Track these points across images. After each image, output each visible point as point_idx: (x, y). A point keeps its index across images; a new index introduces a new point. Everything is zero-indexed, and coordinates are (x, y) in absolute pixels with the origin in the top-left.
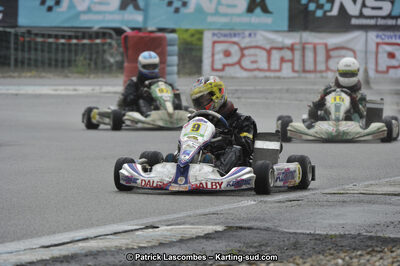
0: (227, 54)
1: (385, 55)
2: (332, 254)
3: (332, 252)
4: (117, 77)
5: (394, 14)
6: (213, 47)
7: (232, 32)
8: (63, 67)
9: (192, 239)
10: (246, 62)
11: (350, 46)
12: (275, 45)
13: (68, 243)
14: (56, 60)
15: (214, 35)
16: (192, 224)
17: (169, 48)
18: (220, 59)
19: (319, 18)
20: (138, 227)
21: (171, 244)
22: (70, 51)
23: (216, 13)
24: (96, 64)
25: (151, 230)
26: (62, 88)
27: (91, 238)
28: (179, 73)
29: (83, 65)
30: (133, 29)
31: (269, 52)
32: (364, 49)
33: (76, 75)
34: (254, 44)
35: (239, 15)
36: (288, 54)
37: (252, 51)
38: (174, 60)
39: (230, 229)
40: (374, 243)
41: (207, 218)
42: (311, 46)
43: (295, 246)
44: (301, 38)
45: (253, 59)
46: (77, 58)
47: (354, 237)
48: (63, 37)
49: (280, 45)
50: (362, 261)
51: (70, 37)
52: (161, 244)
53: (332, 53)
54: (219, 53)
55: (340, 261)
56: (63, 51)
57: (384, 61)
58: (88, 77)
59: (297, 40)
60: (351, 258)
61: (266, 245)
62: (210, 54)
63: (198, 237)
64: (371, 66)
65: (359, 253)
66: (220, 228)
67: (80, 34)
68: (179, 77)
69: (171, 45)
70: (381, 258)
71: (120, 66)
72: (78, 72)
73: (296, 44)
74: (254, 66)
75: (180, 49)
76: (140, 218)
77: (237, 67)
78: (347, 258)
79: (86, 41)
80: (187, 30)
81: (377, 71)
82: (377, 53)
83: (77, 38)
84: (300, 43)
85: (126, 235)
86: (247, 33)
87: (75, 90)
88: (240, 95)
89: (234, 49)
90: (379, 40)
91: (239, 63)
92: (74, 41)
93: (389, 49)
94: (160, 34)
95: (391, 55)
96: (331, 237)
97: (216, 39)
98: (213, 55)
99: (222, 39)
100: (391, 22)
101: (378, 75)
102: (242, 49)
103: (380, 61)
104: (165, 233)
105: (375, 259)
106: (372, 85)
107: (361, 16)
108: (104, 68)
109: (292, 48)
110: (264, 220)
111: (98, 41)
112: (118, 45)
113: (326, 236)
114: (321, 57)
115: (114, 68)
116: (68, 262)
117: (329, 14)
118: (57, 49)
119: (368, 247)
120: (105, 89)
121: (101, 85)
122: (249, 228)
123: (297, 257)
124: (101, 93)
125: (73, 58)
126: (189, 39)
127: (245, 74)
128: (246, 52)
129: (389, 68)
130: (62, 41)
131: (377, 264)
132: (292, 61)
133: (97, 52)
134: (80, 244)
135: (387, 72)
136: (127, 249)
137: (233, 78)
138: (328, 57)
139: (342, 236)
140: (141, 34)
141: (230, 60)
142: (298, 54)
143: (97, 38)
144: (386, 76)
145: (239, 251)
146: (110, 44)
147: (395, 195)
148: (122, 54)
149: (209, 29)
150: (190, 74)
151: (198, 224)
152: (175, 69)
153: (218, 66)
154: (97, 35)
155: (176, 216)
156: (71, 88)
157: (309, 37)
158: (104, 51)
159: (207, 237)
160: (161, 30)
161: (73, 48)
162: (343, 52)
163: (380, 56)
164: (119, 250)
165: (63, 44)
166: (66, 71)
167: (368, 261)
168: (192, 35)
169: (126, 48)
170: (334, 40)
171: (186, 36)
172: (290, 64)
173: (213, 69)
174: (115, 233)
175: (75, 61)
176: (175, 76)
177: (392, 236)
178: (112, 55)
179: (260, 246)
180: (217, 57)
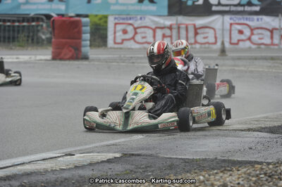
0: (125, 32)
1: (237, 32)
2: (196, 173)
3: (196, 171)
4: (47, 49)
5: (242, 3)
6: (115, 27)
7: (129, 17)
8: (9, 42)
9: (98, 163)
10: (138, 38)
11: (212, 26)
12: (159, 26)
13: (10, 166)
14: (4, 38)
15: (115, 18)
16: (99, 153)
17: (84, 28)
18: (120, 36)
19: (189, 6)
20: (60, 155)
21: (83, 167)
22: (14, 31)
23: (117, 3)
24: (33, 40)
25: (69, 157)
26: (8, 57)
27: (27, 163)
28: (91, 46)
29: (23, 40)
30: (58, 15)
31: (154, 31)
32: (221, 28)
33: (18, 48)
34: (143, 25)
35: (132, 5)
36: (168, 32)
37: (142, 30)
38: (87, 36)
39: (125, 155)
40: (227, 165)
41: (109, 148)
42: (184, 26)
43: (171, 167)
44: (177, 21)
45: (143, 35)
46: (19, 35)
47: (212, 160)
48: (9, 21)
49: (162, 26)
50: (217, 177)
51: (14, 21)
52: (76, 167)
53: (199, 31)
54: (119, 31)
55: (202, 178)
56: (9, 31)
57: (236, 36)
58: (27, 50)
59: (174, 22)
60: (209, 175)
61: (150, 167)
62: (113, 32)
63: (103, 162)
64: (227, 40)
65: (215, 171)
66: (118, 155)
67: (21, 19)
68: (91, 48)
69: (85, 26)
70: (231, 175)
71: (49, 41)
72: (20, 46)
73: (173, 24)
74: (144, 40)
75: (91, 29)
76: (62, 148)
77: (132, 41)
78: (207, 176)
79: (25, 24)
80: (96, 16)
81: (231, 43)
82: (230, 30)
83: (18, 21)
84: (177, 24)
85: (51, 161)
86: (139, 17)
87: (17, 58)
88: (134, 61)
89: (130, 29)
90: (232, 22)
91: (133, 38)
92: (17, 24)
93: (239, 27)
94: (77, 18)
95: (241, 32)
96: (197, 160)
97: (116, 21)
98: (115, 33)
99: (121, 21)
100: (240, 9)
101: (232, 46)
102: (135, 29)
103: (233, 36)
104: (79, 159)
105: (226, 175)
106: (227, 53)
107: (219, 4)
108: (38, 43)
109: (170, 28)
110: (148, 149)
111: (34, 24)
112: (48, 26)
113: (193, 160)
114: (191, 34)
115: (45, 42)
116: (9, 180)
117: (196, 3)
118: (4, 30)
119: (222, 167)
120: (39, 57)
121: (36, 55)
122: (139, 155)
123: (172, 175)
124: (36, 60)
125: (16, 35)
126: (98, 22)
127: (138, 46)
128: (138, 31)
129: (239, 41)
130: (8, 24)
131: (228, 179)
132: (171, 37)
133: (33, 32)
134: (19, 167)
135: (237, 44)
136: (52, 170)
137: (129, 49)
138: (196, 34)
139: (204, 160)
140: (64, 19)
141: (127, 36)
142: (175, 32)
143: (33, 21)
144: (236, 46)
145: (131, 171)
146: (42, 26)
147: (242, 130)
148: (51, 33)
149: (113, 15)
150: (99, 46)
151: (102, 152)
152: (88, 43)
153: (119, 40)
154: (33, 19)
155: (87, 147)
156: (15, 57)
157: (183, 20)
158: (38, 31)
159: (109, 161)
160: (78, 15)
161: (16, 29)
162: (207, 30)
163: (233, 32)
164: (46, 171)
165: (9, 26)
166: (11, 45)
167: (221, 177)
168: (100, 19)
169: (54, 29)
170: (200, 21)
171: (96, 20)
172: (169, 39)
173: (115, 43)
174: (44, 160)
175: (18, 37)
176: (88, 48)
177: (239, 159)
178: (44, 33)
179: (146, 167)
180: (118, 34)
